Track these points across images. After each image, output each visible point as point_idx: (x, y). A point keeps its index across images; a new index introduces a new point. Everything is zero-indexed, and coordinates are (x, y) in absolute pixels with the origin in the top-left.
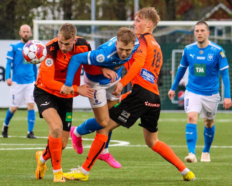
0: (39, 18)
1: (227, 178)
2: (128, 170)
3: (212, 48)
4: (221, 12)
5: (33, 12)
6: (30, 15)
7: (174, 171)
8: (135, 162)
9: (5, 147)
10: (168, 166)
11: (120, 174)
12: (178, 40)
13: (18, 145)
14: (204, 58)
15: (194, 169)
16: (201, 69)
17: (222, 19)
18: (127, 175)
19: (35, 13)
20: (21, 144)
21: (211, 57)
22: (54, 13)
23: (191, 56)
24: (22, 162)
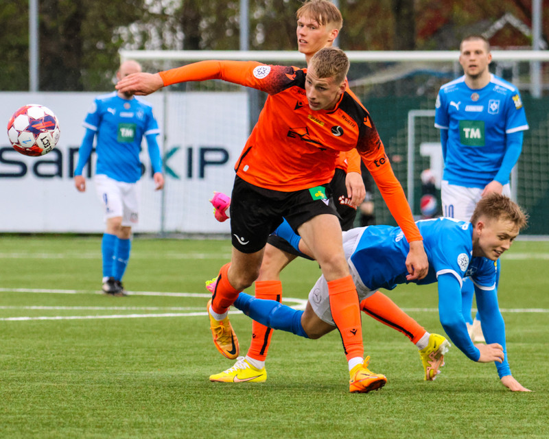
0: (133, 46)
1: (523, 374)
2: (317, 359)
3: (497, 87)
4: (508, 32)
5: (119, 35)
6: (114, 41)
7: (413, 362)
8: (333, 343)
9: (62, 313)
10: (400, 350)
11: (302, 368)
12: (420, 91)
13: (90, 308)
14: (479, 109)
15: (453, 357)
16: (475, 131)
17: (511, 47)
18: (315, 369)
19: (125, 37)
20: (97, 308)
21: (494, 106)
22: (163, 36)
23: (453, 106)
24: (98, 345)
